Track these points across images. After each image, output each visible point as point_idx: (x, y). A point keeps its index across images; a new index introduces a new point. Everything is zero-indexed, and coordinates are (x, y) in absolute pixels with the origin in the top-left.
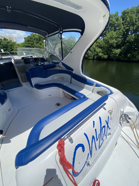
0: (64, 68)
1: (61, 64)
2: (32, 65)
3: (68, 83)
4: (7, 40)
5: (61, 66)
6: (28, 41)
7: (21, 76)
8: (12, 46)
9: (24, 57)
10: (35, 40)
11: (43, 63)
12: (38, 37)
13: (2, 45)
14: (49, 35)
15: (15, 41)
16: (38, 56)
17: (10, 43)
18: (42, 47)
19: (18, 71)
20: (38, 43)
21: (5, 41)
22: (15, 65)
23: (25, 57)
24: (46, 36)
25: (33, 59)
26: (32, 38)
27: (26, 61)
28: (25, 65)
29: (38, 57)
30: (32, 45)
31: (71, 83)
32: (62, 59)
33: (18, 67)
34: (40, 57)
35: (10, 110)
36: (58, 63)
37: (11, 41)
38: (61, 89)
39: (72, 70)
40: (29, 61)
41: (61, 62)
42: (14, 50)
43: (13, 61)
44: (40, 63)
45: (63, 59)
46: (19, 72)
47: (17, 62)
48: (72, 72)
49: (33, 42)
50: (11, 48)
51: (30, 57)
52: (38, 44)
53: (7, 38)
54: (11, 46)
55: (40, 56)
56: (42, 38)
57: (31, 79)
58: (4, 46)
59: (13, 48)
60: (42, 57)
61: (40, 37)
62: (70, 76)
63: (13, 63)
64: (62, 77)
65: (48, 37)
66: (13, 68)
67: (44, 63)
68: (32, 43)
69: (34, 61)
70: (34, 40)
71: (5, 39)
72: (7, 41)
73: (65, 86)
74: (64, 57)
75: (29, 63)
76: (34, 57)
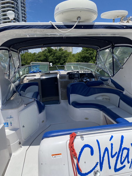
0: (113, 86)
1: (109, 82)
2: (76, 81)
3: (114, 107)
4: (63, 50)
5: (110, 84)
7: (62, 92)
9: (69, 73)
11: (88, 80)
13: (56, 56)
14: (101, 49)
15: (71, 51)
16: (86, 71)
17: (65, 54)
21: (60, 52)
22: (59, 80)
23: (71, 72)
24: (98, 50)
25: (79, 74)
27: (70, 77)
28: (68, 80)
29: (85, 72)
30: (90, 55)
31: (119, 107)
32: (112, 75)
33: (61, 82)
34: (88, 72)
35: (43, 121)
36: (107, 80)
37: (66, 51)
38: (101, 112)
39: (123, 89)
40: (74, 77)
41: (111, 79)
42: (68, 61)
43: (58, 76)
44: (86, 80)
45: (114, 75)
46: (61, 88)
47: (62, 77)
48: (123, 93)
50: (64, 60)
51: (75, 73)
53: (63, 48)
54: (65, 57)
55: (87, 71)
57: (70, 95)
58: (57, 58)
59: (67, 59)
60: (90, 72)
62: (119, 97)
63: (58, 78)
64: (108, 98)
65: (100, 50)
66: (56, 83)
67: (90, 80)
69: (79, 77)
71: (60, 50)
73: (108, 109)
74: (115, 73)
75: (73, 79)
76: (80, 72)
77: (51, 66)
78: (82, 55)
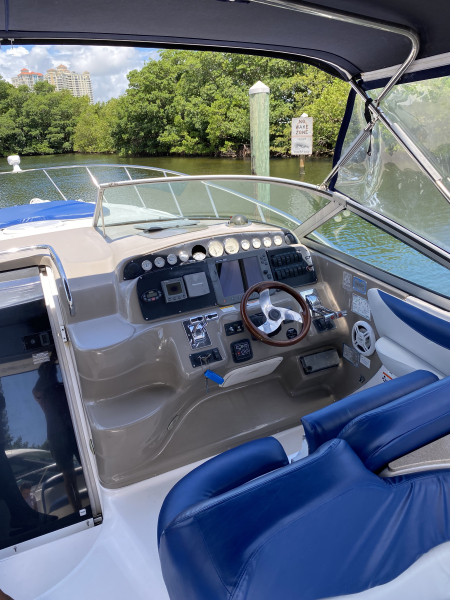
4: (51, 89)
6: (148, 89)
8: (68, 117)
9: (137, 260)
10: (182, 82)
12: (199, 66)
13: (28, 115)
15: (84, 91)
16: (250, 237)
17: (63, 106)
18: (215, 114)
19: (85, 386)
20: (197, 95)
21: (40, 97)
22: (61, 327)
25: (212, 271)
26: (167, 73)
27: (152, 297)
28: (140, 328)
29: (246, 246)
30: (163, 106)
34: (268, 243)
37: (66, 94)
40: (179, 296)
42: (78, 134)
44: (273, 315)
49: (170, 92)
50: (63, 128)
51: (183, 257)
52: (194, 100)
53: (52, 82)
54: (67, 115)
55: (260, 237)
56: (220, 65)
58: (33, 120)
59: (74, 125)
60: (279, 242)
61: (207, 65)
63: (51, 303)
68: (165, 95)
69: (217, 286)
70: (178, 78)
71: (41, 88)
72: (48, 96)
76: (215, 250)
77: (17, 169)
78: (131, 108)
